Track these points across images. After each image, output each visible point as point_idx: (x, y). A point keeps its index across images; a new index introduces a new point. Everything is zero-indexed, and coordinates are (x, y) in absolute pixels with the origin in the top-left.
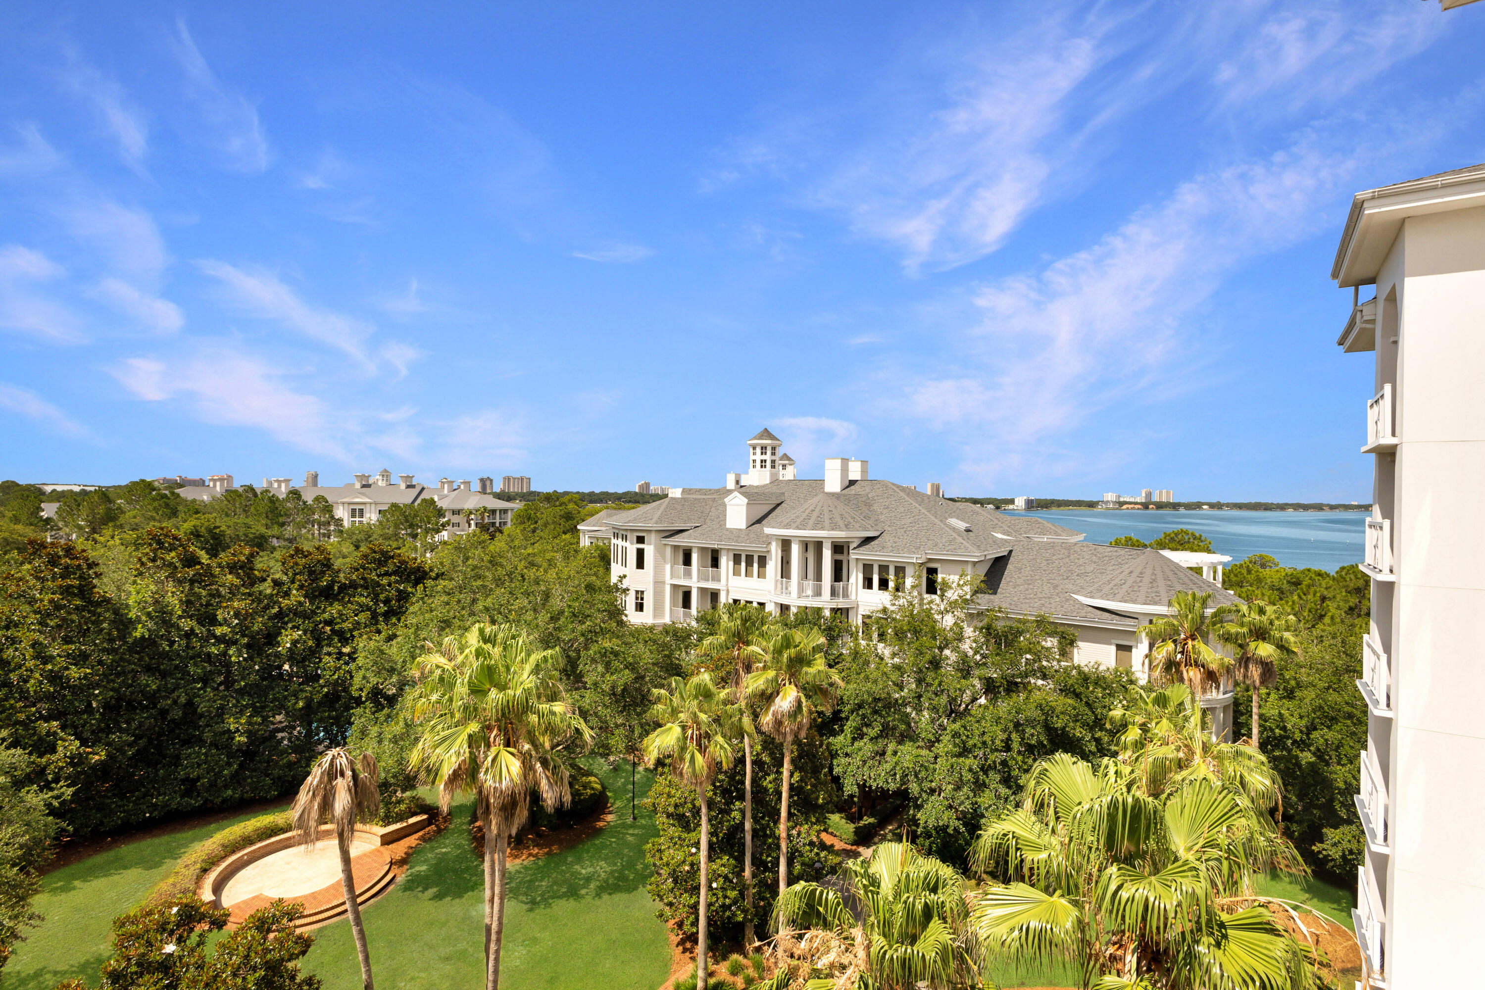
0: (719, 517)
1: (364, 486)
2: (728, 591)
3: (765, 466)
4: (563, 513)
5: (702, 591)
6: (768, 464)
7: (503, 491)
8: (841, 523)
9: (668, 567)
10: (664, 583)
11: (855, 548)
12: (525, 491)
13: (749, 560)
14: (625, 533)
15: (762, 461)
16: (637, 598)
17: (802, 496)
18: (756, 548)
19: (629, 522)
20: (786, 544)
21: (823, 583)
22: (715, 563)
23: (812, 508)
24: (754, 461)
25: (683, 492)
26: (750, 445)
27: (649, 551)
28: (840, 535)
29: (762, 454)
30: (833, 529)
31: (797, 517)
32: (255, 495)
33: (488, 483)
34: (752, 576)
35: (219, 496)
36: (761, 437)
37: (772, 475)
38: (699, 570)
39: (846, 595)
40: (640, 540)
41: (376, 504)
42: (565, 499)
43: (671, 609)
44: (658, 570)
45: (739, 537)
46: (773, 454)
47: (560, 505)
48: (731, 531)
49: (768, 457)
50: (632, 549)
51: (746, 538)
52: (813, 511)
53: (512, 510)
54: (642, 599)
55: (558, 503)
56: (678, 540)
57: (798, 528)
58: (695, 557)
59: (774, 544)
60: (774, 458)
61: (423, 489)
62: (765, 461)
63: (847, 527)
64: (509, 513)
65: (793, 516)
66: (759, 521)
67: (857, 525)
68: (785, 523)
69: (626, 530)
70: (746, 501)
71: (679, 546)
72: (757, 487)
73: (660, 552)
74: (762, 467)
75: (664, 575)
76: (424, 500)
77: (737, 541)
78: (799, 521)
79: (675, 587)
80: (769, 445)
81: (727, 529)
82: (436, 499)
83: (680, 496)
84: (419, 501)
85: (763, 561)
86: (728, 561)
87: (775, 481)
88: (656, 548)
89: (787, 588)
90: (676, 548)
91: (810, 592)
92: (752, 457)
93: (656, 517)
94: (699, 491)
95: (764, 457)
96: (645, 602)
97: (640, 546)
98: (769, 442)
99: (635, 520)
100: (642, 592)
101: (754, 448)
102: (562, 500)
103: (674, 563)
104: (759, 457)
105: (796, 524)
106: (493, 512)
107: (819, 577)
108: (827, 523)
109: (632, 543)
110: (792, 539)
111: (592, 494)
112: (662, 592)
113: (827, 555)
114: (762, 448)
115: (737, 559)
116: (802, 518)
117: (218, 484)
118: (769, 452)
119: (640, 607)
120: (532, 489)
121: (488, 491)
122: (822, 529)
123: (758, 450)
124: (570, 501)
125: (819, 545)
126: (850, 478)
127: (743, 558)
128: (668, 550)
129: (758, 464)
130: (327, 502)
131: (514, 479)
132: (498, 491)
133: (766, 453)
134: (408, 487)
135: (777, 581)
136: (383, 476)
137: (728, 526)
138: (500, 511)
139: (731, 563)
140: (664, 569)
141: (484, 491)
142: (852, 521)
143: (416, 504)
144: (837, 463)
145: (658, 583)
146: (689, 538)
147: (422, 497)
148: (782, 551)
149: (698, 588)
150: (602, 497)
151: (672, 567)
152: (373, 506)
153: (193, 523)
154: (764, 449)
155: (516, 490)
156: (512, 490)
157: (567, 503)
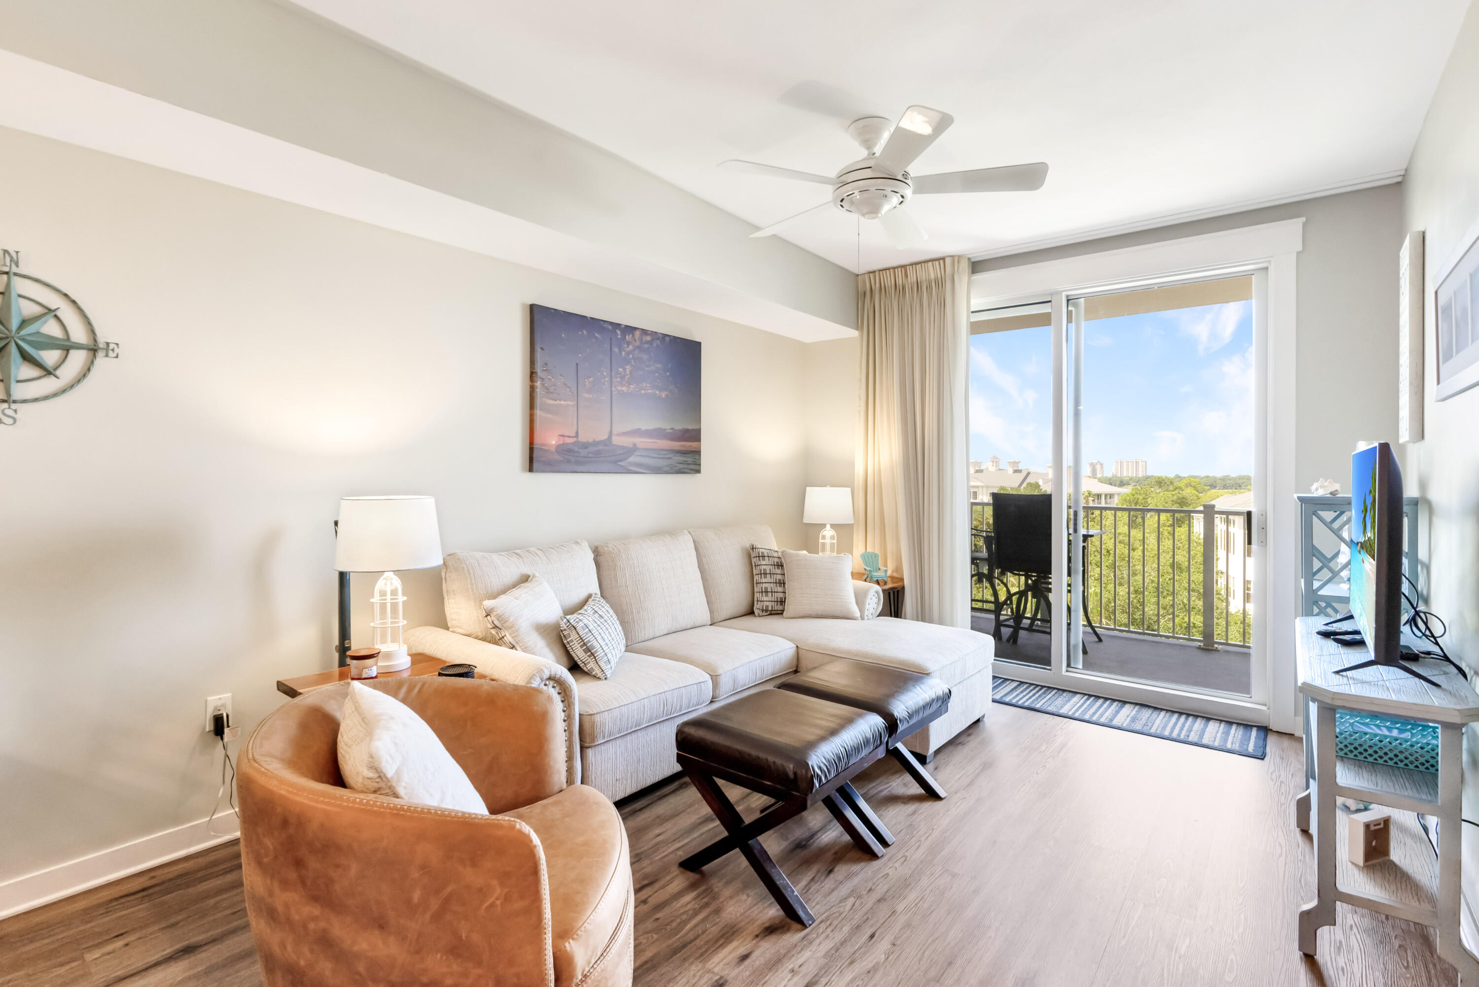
1: (977, 471)
4: (1176, 495)
7: (1115, 476)
12: (1141, 476)
33: (1099, 467)
41: (987, 487)
42: (1181, 484)
47: (1175, 489)
53: (1118, 492)
55: (1171, 488)
61: (1028, 474)
64: (1116, 497)
76: (1030, 484)
82: (1041, 482)
84: (1025, 485)
102: (1177, 484)
106: (1099, 495)
120: (1149, 473)
121: (1099, 475)
124: (1187, 485)
131: (1127, 464)
132: (1110, 475)
134: (1016, 471)
136: (994, 462)
138: (1106, 495)
141: (1094, 475)
143: (1022, 488)
147: (1028, 481)
152: (985, 489)
155: (1130, 475)
156: (1125, 474)
157: (1183, 488)
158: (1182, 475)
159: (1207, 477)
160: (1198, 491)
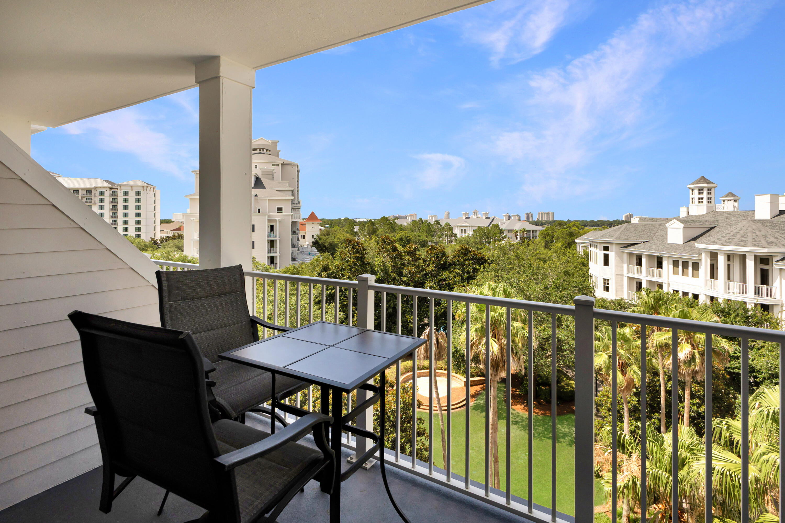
0: (663, 236)
1: (466, 218)
2: (669, 284)
3: (702, 202)
4: (567, 232)
5: (651, 283)
6: (705, 200)
7: (538, 220)
8: (764, 242)
9: (625, 266)
10: (623, 275)
11: (778, 261)
12: (551, 220)
13: (685, 265)
14: (596, 244)
15: (699, 199)
16: (604, 283)
17: (734, 222)
18: (691, 258)
19: (598, 237)
20: (714, 255)
21: (747, 284)
22: (660, 265)
23: (737, 230)
24: (693, 199)
25: (640, 219)
26: (690, 188)
27: (612, 255)
28: (763, 250)
29: (699, 193)
30: (755, 246)
31: (723, 237)
32: (423, 222)
33: (530, 216)
34: (687, 275)
35: (410, 223)
36: (698, 182)
37: (708, 208)
38: (647, 269)
39: (770, 294)
40: (606, 248)
41: (472, 227)
42: (570, 225)
43: (628, 292)
44: (618, 267)
45: (677, 249)
46: (709, 193)
47: (567, 228)
48: (671, 245)
49: (705, 195)
50: (601, 254)
51: (682, 250)
52: (737, 233)
53: (539, 230)
54: (608, 284)
55: (565, 227)
56: (631, 250)
57: (723, 244)
58: (644, 260)
59: (704, 255)
60: (710, 196)
61: (493, 219)
62: (702, 198)
63: (769, 245)
64: (538, 232)
65: (720, 236)
66: (694, 239)
67: (780, 244)
68: (712, 241)
69: (597, 242)
70: (682, 225)
71: (633, 253)
72: (696, 216)
73: (620, 256)
74: (699, 202)
75: (623, 271)
76: (494, 225)
77: (674, 252)
78: (724, 239)
79: (630, 279)
80: (705, 187)
81: (668, 244)
82: (500, 224)
83: (637, 222)
84: (491, 225)
85: (696, 266)
86: (668, 264)
87: (711, 212)
88: (617, 254)
89: (715, 286)
90: (631, 254)
91: (736, 290)
93: (616, 235)
94: (652, 219)
95: (701, 196)
96: (610, 286)
97: (606, 252)
98: (705, 185)
99: (602, 237)
100: (608, 280)
101: (693, 190)
102: (568, 225)
103: (630, 263)
104: (696, 195)
105: (722, 242)
106: (529, 231)
107: (744, 280)
108: (750, 241)
109: (601, 250)
110: (718, 252)
111: (592, 222)
112: (622, 281)
113: (750, 264)
114: (699, 190)
115: (675, 263)
116: (727, 238)
117: (410, 217)
118: (705, 192)
119: (607, 289)
120: (555, 219)
121: (531, 220)
122: (745, 245)
123: (696, 191)
124: (574, 225)
125: (743, 258)
126: (781, 209)
127: (680, 263)
128: (625, 256)
129: (696, 200)
130: (450, 226)
131: (545, 213)
132: (536, 220)
133: (703, 193)
134: (487, 218)
135: (706, 280)
136: (475, 213)
137: (668, 242)
138: (533, 231)
139: (671, 266)
140: (623, 267)
141: (528, 220)
142: (775, 240)
143: (490, 227)
144: (767, 198)
145: (619, 276)
146: (639, 248)
147: (493, 223)
148: (711, 260)
149: (647, 280)
150: (599, 223)
151: (628, 266)
152: (470, 228)
153: (400, 235)
154: (701, 191)
155: (546, 220)
156: (543, 219)
157: (571, 227)
158: (571, 220)
159: (583, 221)
160: (578, 228)
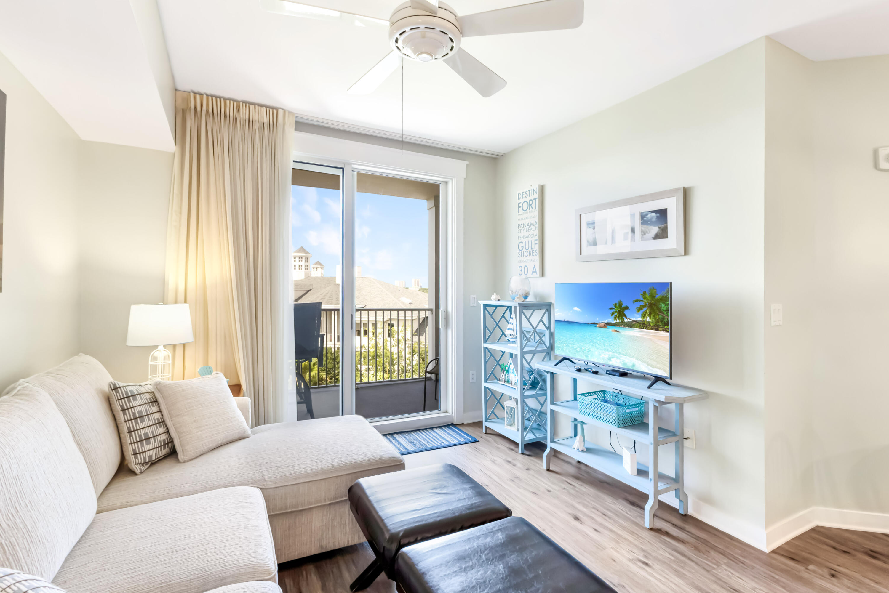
92: (294, 263)
